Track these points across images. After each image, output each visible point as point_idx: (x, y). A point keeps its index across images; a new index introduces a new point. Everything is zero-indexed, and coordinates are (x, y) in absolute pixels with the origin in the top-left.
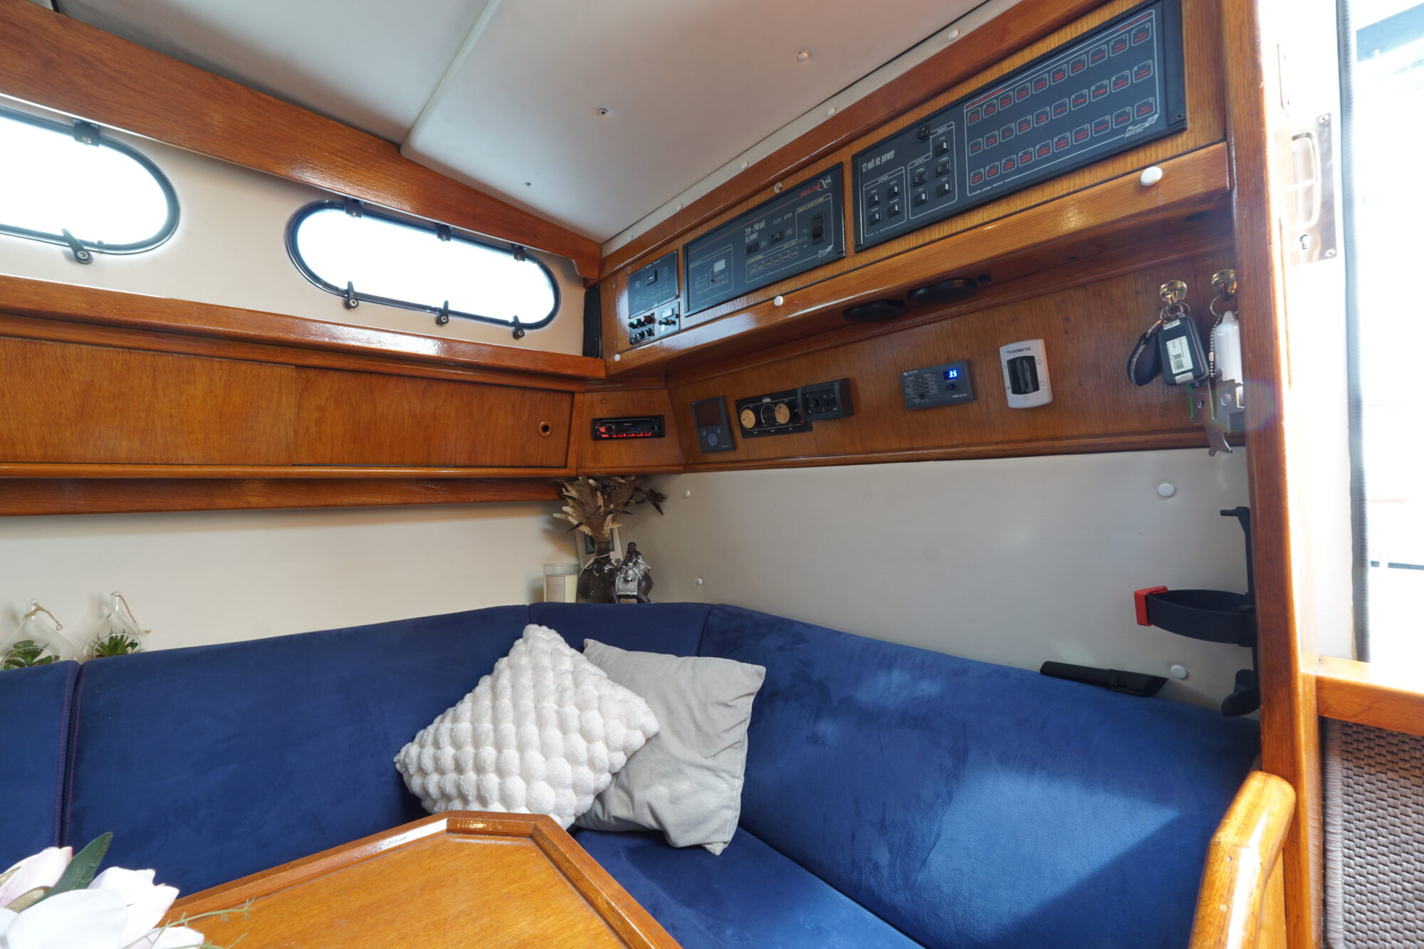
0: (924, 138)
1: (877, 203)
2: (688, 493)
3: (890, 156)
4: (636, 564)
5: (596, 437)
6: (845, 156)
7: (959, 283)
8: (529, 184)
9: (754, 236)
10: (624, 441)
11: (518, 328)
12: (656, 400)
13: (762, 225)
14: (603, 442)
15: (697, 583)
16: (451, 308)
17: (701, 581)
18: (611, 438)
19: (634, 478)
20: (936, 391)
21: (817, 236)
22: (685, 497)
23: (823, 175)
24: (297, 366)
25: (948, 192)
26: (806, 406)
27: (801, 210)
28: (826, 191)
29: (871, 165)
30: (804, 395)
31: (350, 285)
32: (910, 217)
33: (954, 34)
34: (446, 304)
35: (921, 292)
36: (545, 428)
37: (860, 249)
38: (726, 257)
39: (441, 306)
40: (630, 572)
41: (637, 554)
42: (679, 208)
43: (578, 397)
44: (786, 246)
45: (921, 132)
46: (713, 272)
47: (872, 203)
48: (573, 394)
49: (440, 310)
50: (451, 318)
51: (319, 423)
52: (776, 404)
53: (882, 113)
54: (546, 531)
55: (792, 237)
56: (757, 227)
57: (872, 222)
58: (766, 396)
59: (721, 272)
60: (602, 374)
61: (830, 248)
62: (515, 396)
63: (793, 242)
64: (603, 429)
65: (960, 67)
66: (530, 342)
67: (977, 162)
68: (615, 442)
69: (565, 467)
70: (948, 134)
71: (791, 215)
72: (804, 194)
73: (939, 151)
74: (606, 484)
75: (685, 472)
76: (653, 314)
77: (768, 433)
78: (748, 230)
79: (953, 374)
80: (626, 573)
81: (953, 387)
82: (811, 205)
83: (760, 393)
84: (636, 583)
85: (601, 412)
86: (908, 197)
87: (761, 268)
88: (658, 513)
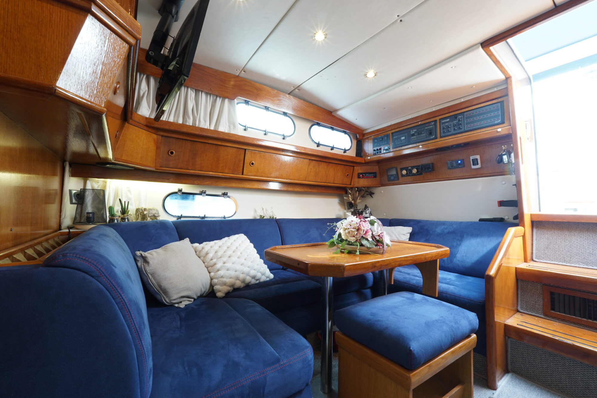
0: (456, 118)
1: (445, 129)
2: (382, 192)
3: (448, 120)
4: (368, 209)
5: (359, 177)
6: (438, 118)
7: (462, 145)
8: (357, 119)
9: (413, 132)
10: (366, 179)
11: (345, 151)
12: (376, 169)
13: (416, 130)
14: (361, 179)
15: (384, 215)
16: (334, 146)
17: (385, 214)
18: (363, 178)
19: (366, 188)
20: (455, 165)
21: (431, 134)
22: (381, 193)
23: (432, 122)
24: (310, 160)
25: (461, 128)
26: (422, 169)
27: (426, 128)
28: (432, 125)
29: (444, 121)
30: (421, 167)
31: (319, 142)
32: (453, 132)
33: (462, 100)
34: (333, 145)
35: (454, 146)
36: (348, 175)
37: (441, 137)
38: (405, 136)
39: (332, 146)
40: (367, 211)
41: (368, 207)
42: (390, 124)
43: (355, 167)
44: (422, 135)
45: (455, 116)
46: (401, 139)
47: (444, 128)
48: (354, 167)
49: (332, 147)
50: (334, 149)
51: (310, 172)
52: (413, 169)
53: (447, 112)
54: (339, 203)
55: (424, 133)
56: (414, 130)
57: (444, 132)
58: (409, 167)
59: (403, 139)
60: (364, 162)
61: (434, 136)
62: (343, 167)
63: (424, 135)
64: (361, 175)
65: (464, 106)
66: (347, 154)
67: (467, 124)
68: (363, 179)
69: (351, 185)
70: (461, 118)
71: (423, 129)
72: (427, 125)
73: (459, 121)
74: (359, 190)
75: (382, 186)
76: (381, 148)
77: (409, 176)
78: (412, 131)
79: (459, 162)
80: (366, 212)
81: (459, 164)
82: (429, 127)
83: (408, 166)
84: (369, 214)
85: (360, 171)
86: (452, 128)
87: (415, 139)
88: (372, 198)
